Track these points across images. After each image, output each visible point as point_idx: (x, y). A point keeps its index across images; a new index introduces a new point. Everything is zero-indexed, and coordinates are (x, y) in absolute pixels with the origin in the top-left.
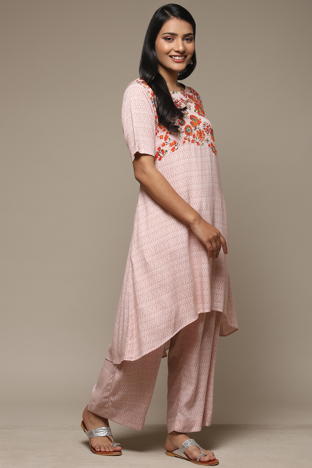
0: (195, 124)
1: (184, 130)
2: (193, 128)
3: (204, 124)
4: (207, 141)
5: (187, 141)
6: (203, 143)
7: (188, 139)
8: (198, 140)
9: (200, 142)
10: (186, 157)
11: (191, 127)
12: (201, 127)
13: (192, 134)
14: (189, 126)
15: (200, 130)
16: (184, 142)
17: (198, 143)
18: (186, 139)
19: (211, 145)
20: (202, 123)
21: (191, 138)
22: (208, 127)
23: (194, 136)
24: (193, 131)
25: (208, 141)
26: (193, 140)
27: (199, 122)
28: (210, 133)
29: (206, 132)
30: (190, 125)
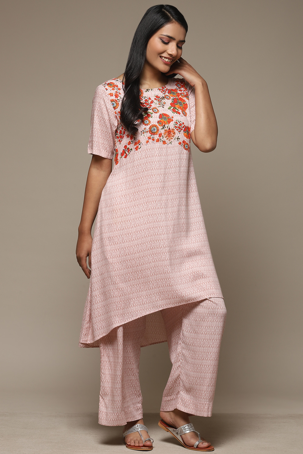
0: (163, 123)
1: (149, 130)
2: (160, 127)
3: (176, 123)
4: (177, 139)
5: (151, 141)
6: (171, 141)
7: (152, 139)
8: (165, 139)
9: (167, 141)
10: (149, 156)
11: (158, 126)
12: (172, 125)
13: (158, 134)
14: (155, 126)
15: (169, 128)
16: (148, 142)
17: (164, 142)
18: (149, 138)
19: (182, 143)
20: (173, 122)
21: (156, 137)
22: (180, 125)
23: (160, 135)
24: (160, 130)
25: (179, 139)
26: (158, 139)
27: (170, 120)
28: (182, 131)
29: (177, 130)
30: (157, 124)
